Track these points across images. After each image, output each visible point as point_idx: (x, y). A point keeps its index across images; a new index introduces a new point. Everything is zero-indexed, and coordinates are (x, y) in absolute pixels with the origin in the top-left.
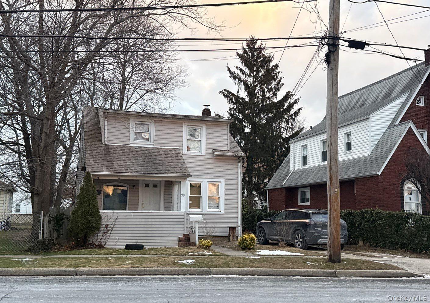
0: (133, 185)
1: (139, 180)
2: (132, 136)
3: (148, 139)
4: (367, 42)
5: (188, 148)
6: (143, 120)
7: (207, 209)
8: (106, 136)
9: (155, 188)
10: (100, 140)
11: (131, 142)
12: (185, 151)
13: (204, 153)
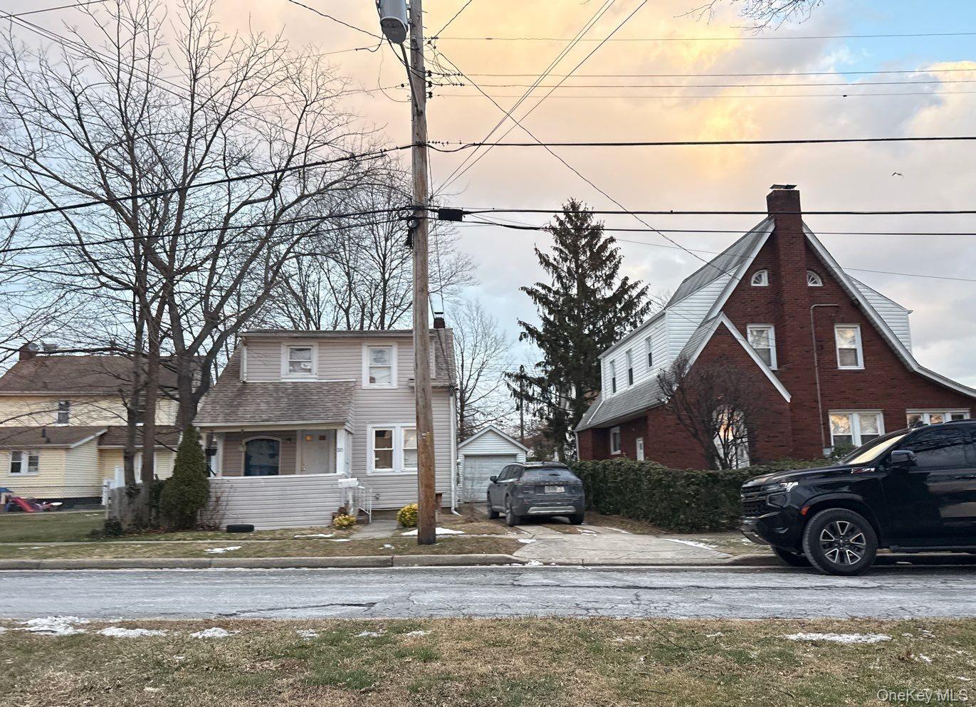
0: (288, 437)
1: (295, 431)
2: (285, 366)
3: (309, 370)
4: (464, 210)
5: (372, 380)
6: (301, 344)
7: (403, 468)
8: (245, 371)
9: (323, 441)
10: (238, 377)
11: (283, 377)
12: (366, 383)
13: (395, 385)
